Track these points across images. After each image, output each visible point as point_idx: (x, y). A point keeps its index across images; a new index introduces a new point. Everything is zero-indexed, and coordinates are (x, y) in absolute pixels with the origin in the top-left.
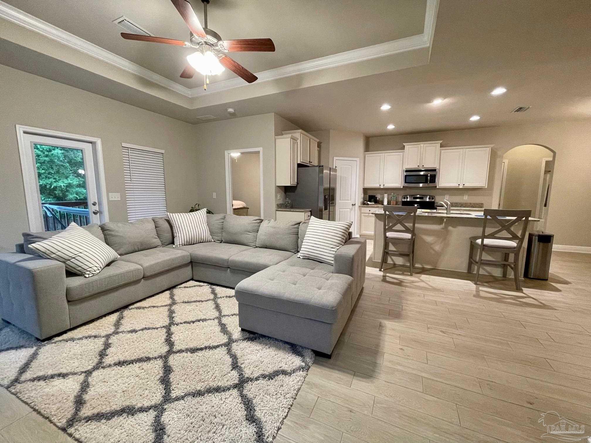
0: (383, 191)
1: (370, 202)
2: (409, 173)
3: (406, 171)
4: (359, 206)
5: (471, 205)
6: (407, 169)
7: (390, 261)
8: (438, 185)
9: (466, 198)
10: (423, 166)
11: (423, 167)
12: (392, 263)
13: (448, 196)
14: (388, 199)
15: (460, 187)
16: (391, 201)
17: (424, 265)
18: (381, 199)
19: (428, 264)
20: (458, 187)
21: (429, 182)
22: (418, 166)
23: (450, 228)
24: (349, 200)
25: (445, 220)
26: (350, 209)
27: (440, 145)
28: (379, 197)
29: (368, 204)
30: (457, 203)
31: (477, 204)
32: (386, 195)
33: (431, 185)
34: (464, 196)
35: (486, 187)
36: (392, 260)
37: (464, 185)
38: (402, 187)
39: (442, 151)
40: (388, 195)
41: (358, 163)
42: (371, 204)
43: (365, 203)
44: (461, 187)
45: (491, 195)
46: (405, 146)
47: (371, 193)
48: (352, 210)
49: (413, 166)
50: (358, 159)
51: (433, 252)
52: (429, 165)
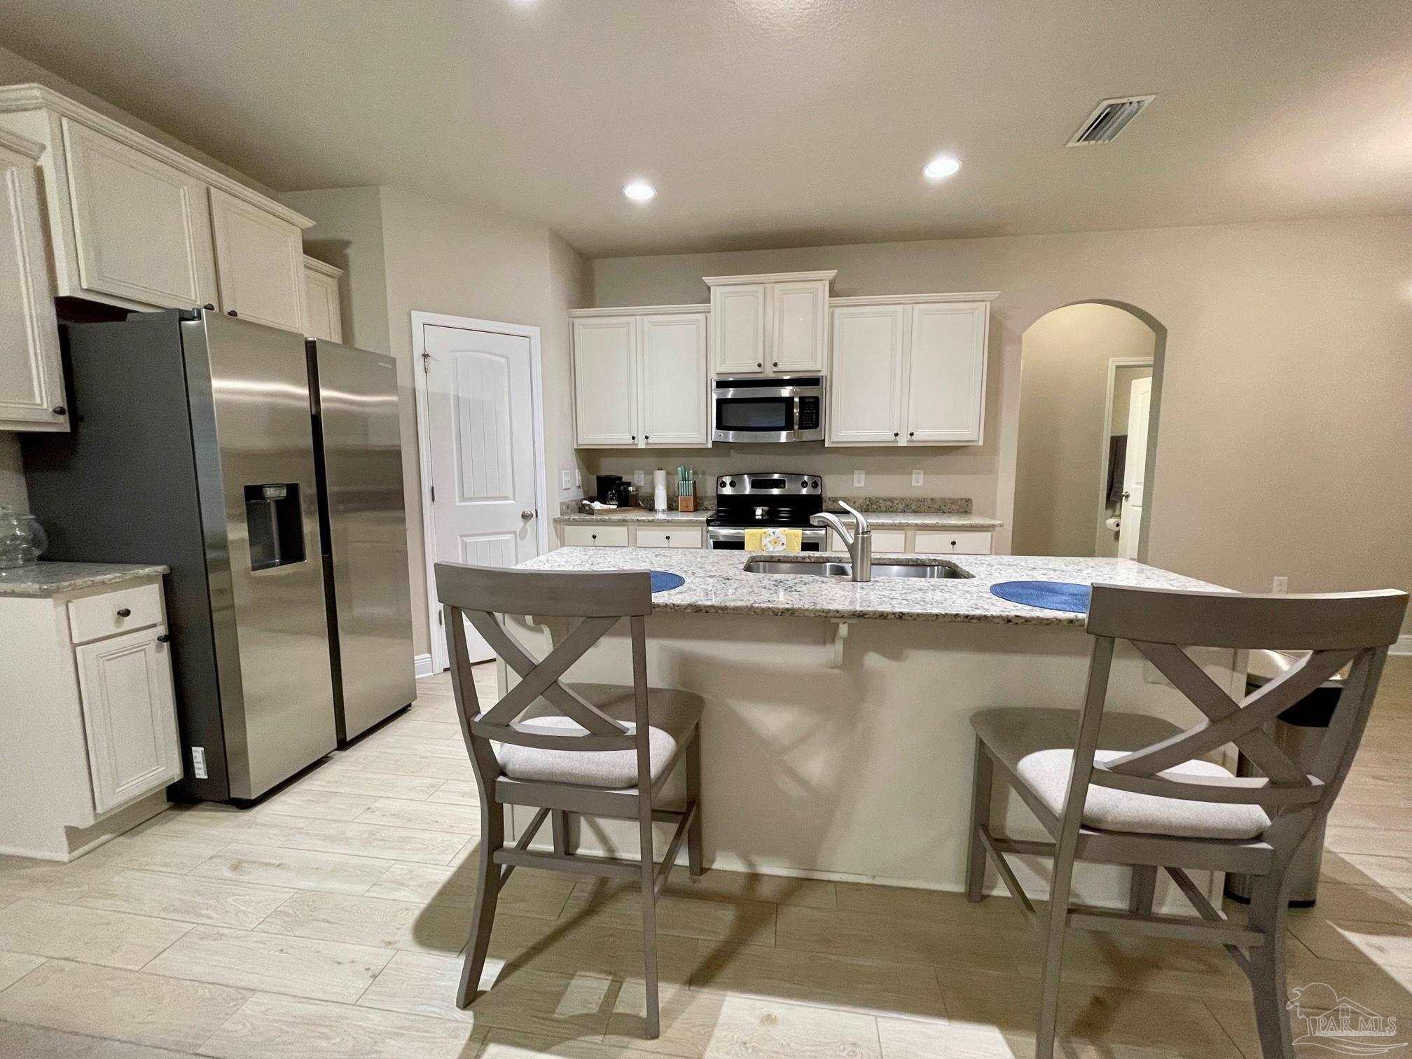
0: (651, 461)
1: (604, 502)
2: (730, 393)
3: (721, 384)
4: (555, 521)
5: (936, 506)
6: (722, 378)
7: (589, 846)
8: (830, 438)
9: (918, 483)
10: (776, 365)
11: (775, 369)
12: (599, 852)
13: (863, 476)
14: (669, 487)
15: (899, 445)
16: (677, 497)
17: (754, 858)
18: (645, 491)
19: (774, 852)
20: (895, 445)
21: (796, 427)
22: (760, 365)
23: (873, 660)
24: (506, 498)
25: (843, 630)
26: (515, 533)
27: (827, 288)
28: (638, 480)
29: (591, 512)
30: (892, 500)
31: (954, 501)
32: (660, 476)
33: (808, 435)
34: (911, 474)
35: (981, 443)
36: (603, 839)
37: (912, 434)
38: (710, 446)
39: (838, 311)
40: (668, 474)
41: (536, 342)
42: (601, 512)
43: (584, 506)
44: (903, 442)
45: (991, 470)
46: (712, 288)
47: (609, 468)
48: (522, 538)
49: (742, 364)
50: (533, 331)
51: (795, 791)
52: (795, 361)
